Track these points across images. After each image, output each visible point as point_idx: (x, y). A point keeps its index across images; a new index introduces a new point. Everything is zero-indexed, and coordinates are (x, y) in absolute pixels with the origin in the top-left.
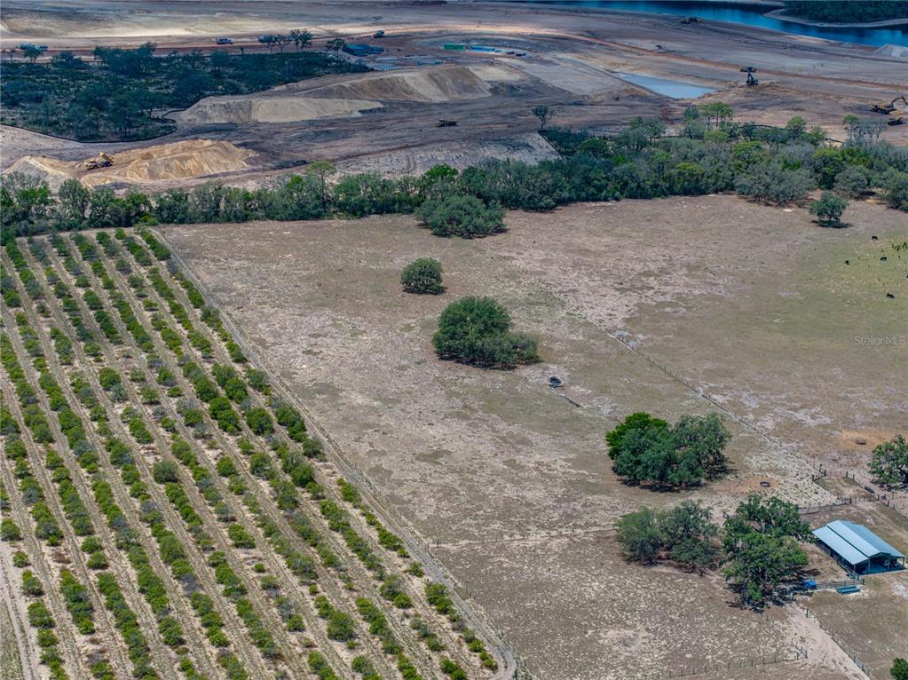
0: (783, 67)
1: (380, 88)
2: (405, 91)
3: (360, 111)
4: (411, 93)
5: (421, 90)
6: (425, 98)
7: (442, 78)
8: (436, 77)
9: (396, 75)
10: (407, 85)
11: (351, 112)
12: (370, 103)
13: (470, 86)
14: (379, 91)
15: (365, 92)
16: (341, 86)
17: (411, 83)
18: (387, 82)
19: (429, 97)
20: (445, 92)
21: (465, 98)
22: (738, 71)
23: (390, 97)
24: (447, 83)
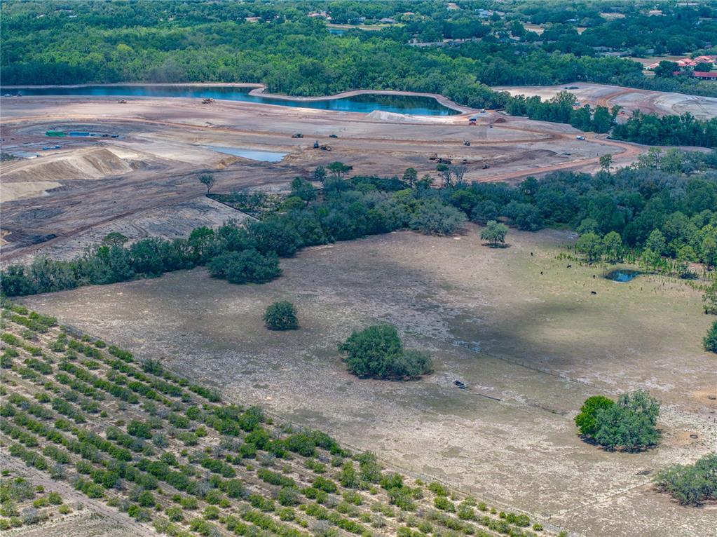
0: (317, 132)
1: (53, 171)
2: (72, 172)
3: (46, 191)
4: (77, 173)
5: (82, 169)
6: (89, 176)
7: (94, 159)
8: (90, 159)
9: (59, 159)
10: (72, 167)
11: (41, 192)
12: (51, 183)
13: (116, 164)
14: (53, 173)
15: (42, 175)
16: (22, 171)
17: (74, 164)
18: (56, 165)
19: (91, 175)
20: (99, 169)
21: (116, 174)
22: (290, 138)
23: (63, 177)
24: (99, 163)
